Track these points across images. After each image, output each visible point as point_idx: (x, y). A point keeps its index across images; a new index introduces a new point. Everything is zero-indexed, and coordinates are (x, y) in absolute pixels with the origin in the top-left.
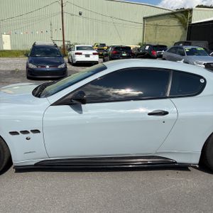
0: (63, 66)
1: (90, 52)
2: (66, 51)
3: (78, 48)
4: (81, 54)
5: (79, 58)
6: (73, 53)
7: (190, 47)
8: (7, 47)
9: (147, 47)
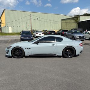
0: (32, 38)
1: (41, 33)
2: (32, 33)
3: (37, 32)
4: (38, 34)
5: (37, 35)
6: (35, 33)
7: (75, 31)
8: (10, 31)
9: (61, 31)
